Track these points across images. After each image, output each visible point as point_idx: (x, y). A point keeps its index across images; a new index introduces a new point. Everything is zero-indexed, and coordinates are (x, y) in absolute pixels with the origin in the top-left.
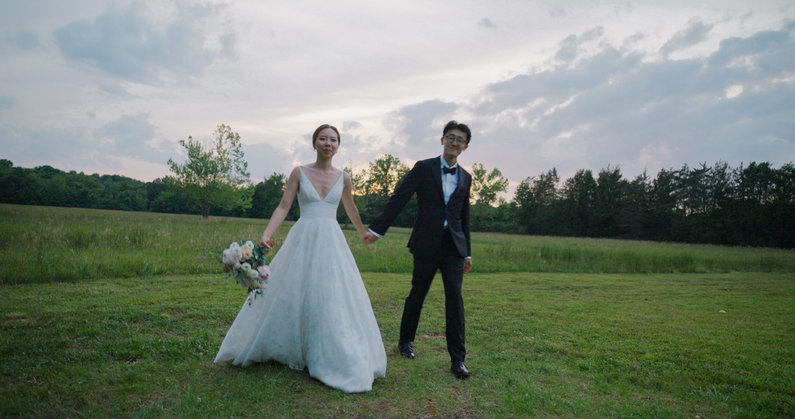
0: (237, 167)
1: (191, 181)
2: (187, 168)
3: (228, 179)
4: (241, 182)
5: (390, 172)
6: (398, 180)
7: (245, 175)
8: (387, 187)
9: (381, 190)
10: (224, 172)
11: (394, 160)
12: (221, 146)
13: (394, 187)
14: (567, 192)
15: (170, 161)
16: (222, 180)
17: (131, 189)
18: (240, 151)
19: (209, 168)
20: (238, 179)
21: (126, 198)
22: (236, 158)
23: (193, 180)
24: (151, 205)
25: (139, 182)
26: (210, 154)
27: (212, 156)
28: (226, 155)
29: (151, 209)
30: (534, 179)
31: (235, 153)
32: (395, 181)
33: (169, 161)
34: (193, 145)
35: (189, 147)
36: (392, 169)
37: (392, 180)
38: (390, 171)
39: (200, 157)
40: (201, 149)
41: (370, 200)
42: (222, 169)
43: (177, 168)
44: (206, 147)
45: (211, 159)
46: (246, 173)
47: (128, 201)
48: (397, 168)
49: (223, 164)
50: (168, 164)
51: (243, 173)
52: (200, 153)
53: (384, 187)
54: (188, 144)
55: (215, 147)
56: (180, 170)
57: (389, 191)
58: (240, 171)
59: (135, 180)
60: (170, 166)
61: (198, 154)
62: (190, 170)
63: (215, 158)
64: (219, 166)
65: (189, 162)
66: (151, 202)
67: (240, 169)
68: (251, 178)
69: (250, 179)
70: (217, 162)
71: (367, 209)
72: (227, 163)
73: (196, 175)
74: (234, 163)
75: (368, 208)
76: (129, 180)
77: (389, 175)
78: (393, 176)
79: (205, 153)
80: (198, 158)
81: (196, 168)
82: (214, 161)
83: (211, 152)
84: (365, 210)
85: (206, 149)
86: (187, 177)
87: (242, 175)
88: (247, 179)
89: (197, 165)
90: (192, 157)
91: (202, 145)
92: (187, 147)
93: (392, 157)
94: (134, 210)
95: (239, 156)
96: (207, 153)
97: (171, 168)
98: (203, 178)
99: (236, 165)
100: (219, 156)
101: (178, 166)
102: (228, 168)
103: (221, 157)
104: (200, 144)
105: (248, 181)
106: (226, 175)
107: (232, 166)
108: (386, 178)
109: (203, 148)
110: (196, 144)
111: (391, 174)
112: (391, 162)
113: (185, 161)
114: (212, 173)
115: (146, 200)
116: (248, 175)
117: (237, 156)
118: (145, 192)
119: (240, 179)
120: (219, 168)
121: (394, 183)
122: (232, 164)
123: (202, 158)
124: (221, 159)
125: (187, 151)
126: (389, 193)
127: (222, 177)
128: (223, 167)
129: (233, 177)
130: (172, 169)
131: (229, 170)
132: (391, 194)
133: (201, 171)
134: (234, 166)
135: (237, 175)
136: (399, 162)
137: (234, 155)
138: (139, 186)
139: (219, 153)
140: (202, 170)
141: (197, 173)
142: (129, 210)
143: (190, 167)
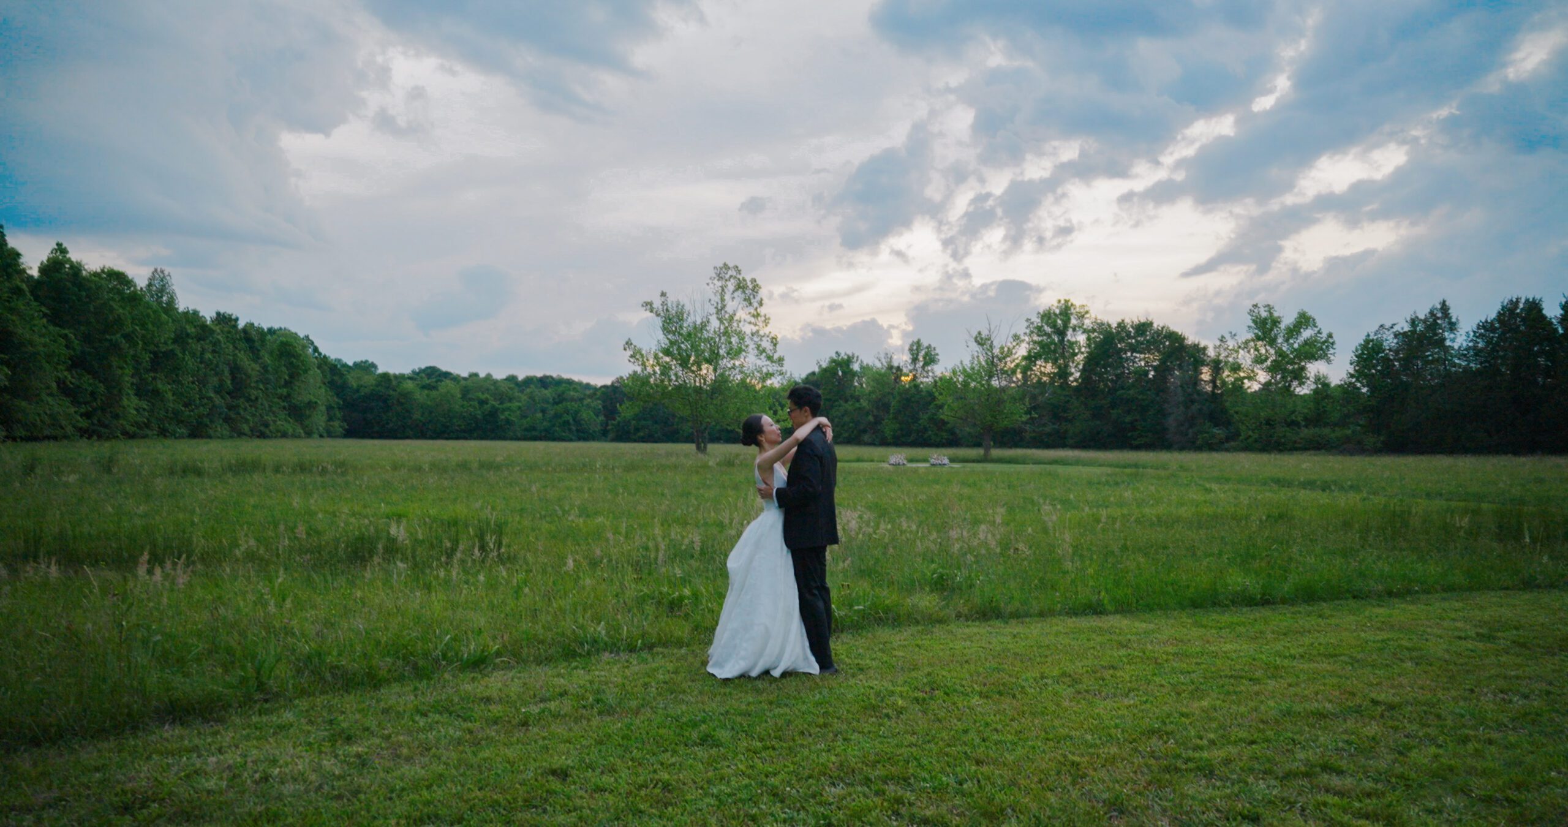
0: (758, 347)
1: (670, 380)
2: (661, 355)
3: (741, 372)
4: (769, 375)
5: (1070, 336)
6: (1088, 350)
7: (775, 362)
8: (1067, 366)
9: (1054, 373)
10: (732, 359)
11: (1078, 310)
12: (724, 307)
13: (1081, 367)
14: (1478, 352)
15: (629, 343)
16: (729, 375)
17: (572, 400)
18: (762, 314)
19: (703, 352)
20: (760, 371)
21: (567, 417)
22: (755, 329)
23: (673, 378)
24: (609, 427)
25: (588, 386)
26: (704, 325)
27: (708, 328)
28: (735, 324)
29: (611, 435)
30: (1394, 330)
31: (753, 320)
32: (1082, 353)
33: (627, 343)
34: (670, 310)
35: (662, 314)
36: (1074, 330)
37: (1077, 351)
38: (1070, 332)
39: (684, 331)
40: (685, 316)
41: (1034, 397)
42: (728, 354)
43: (642, 356)
44: (695, 311)
45: (705, 335)
46: (776, 356)
47: (567, 422)
48: (1085, 327)
49: (730, 343)
50: (625, 349)
51: (769, 358)
52: (685, 325)
53: (1059, 367)
54: (661, 307)
55: (713, 311)
56: (648, 360)
57: (1072, 374)
58: (764, 354)
59: (580, 384)
60: (629, 353)
61: (681, 327)
62: (667, 359)
63: (715, 332)
64: (723, 346)
65: (665, 342)
66: (610, 422)
67: (764, 351)
68: (787, 367)
69: (784, 369)
70: (717, 340)
71: (1029, 416)
72: (738, 340)
73: (679, 368)
74: (752, 340)
75: (1030, 414)
76: (569, 382)
77: (1068, 341)
78: (1076, 342)
79: (695, 323)
80: (680, 334)
81: (679, 354)
82: (712, 338)
83: (704, 320)
84: (1025, 418)
85: (695, 316)
86: (662, 374)
87: (768, 363)
88: (779, 368)
89: (679, 348)
90: (669, 332)
91: (687, 308)
92: (658, 315)
93: (1072, 305)
94: (579, 439)
95: (761, 324)
96: (699, 322)
97: (632, 356)
98: (693, 372)
99: (756, 343)
100: (722, 327)
101: (644, 352)
102: (740, 351)
103: (726, 328)
104: (683, 306)
105: (781, 374)
106: (737, 363)
107: (747, 346)
108: (1064, 348)
109: (689, 314)
110: (674, 306)
111: (1073, 340)
112: (1072, 314)
113: (656, 343)
114: (709, 361)
115: (602, 418)
116: (780, 360)
117: (756, 325)
118: (598, 404)
119: (765, 370)
120: (722, 352)
121: (1080, 358)
122: (748, 341)
123: (689, 334)
124: (726, 333)
125: (659, 322)
126: (1071, 379)
127: (730, 369)
128: (731, 349)
129: (752, 367)
130: (632, 360)
131: (744, 353)
132: (1076, 380)
133: (689, 360)
134: (752, 346)
135: (759, 363)
136: (1087, 312)
137: (750, 323)
138: (588, 392)
139: (720, 320)
140: (689, 357)
141: (681, 365)
142: (571, 440)
143: (667, 352)
